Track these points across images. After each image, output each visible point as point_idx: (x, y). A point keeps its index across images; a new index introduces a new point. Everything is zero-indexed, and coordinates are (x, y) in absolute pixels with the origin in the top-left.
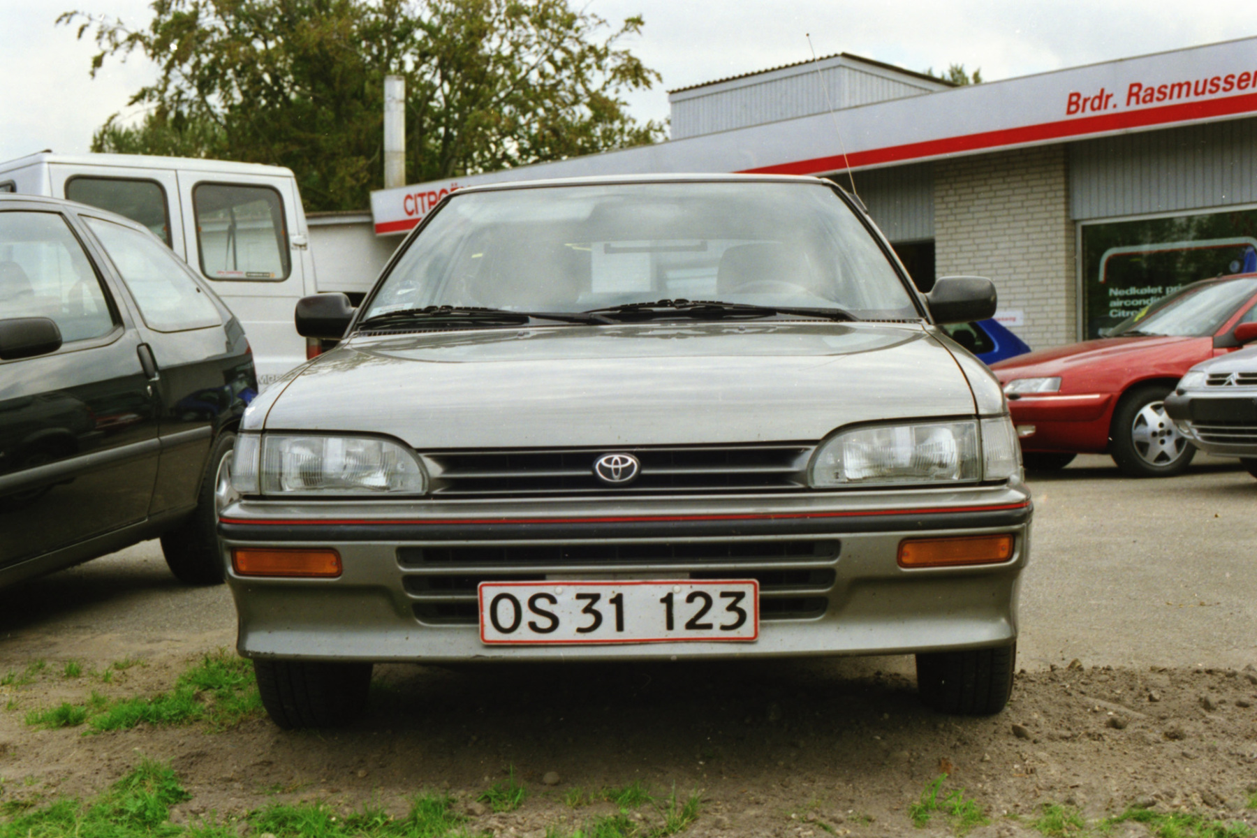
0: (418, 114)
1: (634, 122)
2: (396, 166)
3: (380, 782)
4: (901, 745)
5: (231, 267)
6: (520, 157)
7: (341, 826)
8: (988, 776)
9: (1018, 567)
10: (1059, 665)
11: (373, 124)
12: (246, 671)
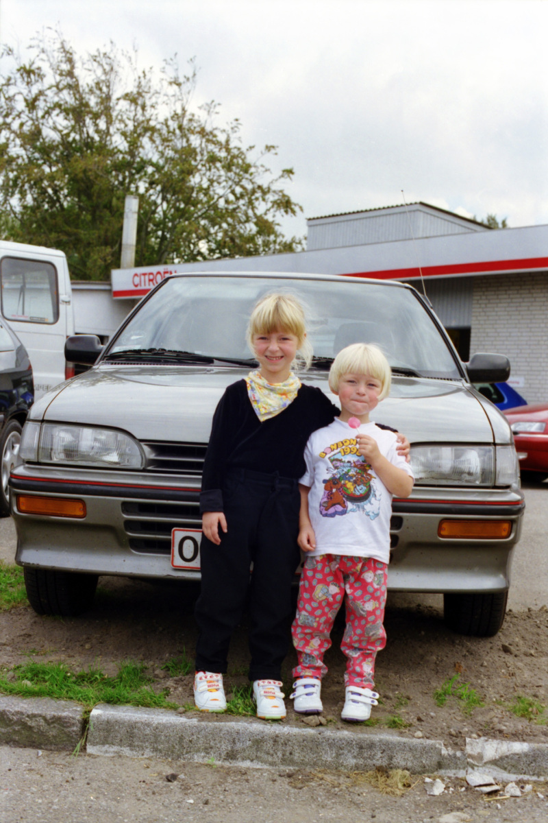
0: (145, 222)
1: (283, 236)
2: (129, 254)
3: (99, 653)
4: (431, 652)
5: (20, 312)
6: (209, 254)
7: (74, 679)
8: (485, 675)
9: (514, 542)
10: (533, 608)
11: (117, 226)
12: (16, 575)
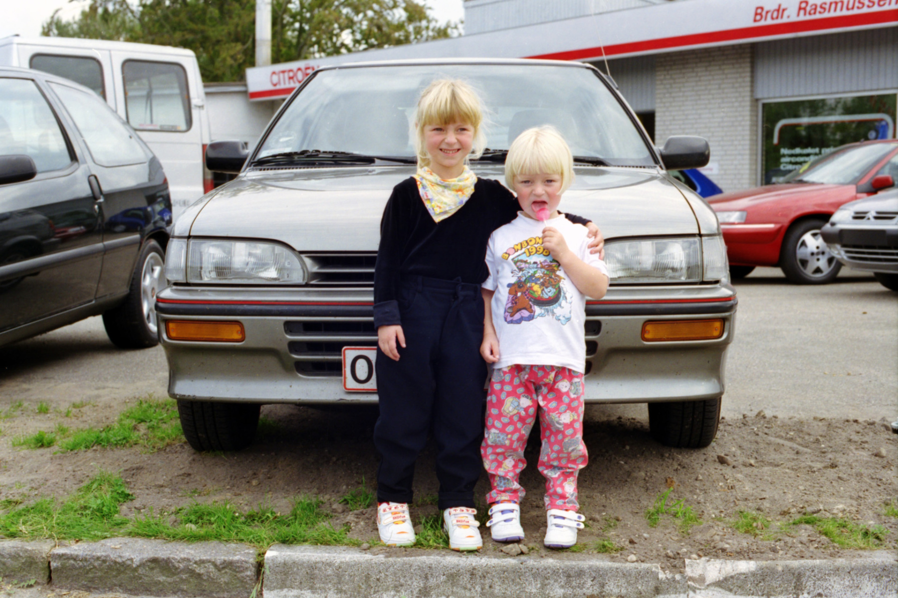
0: (280, 13)
1: (436, 21)
2: (264, 50)
3: (268, 489)
4: (638, 467)
5: (148, 122)
6: (354, 46)
7: (243, 519)
8: (701, 490)
9: (726, 343)
10: (749, 414)
11: (247, 20)
12: (168, 410)
